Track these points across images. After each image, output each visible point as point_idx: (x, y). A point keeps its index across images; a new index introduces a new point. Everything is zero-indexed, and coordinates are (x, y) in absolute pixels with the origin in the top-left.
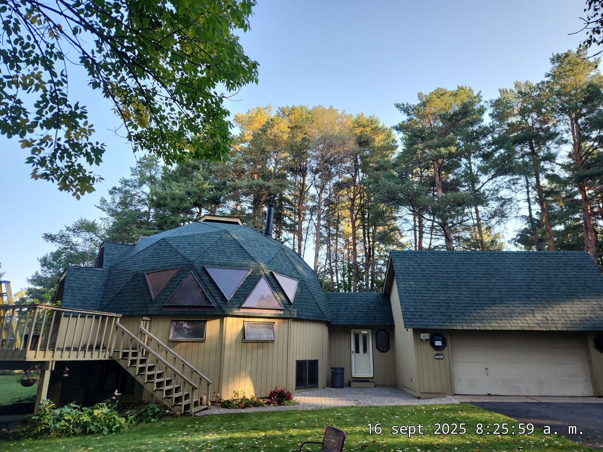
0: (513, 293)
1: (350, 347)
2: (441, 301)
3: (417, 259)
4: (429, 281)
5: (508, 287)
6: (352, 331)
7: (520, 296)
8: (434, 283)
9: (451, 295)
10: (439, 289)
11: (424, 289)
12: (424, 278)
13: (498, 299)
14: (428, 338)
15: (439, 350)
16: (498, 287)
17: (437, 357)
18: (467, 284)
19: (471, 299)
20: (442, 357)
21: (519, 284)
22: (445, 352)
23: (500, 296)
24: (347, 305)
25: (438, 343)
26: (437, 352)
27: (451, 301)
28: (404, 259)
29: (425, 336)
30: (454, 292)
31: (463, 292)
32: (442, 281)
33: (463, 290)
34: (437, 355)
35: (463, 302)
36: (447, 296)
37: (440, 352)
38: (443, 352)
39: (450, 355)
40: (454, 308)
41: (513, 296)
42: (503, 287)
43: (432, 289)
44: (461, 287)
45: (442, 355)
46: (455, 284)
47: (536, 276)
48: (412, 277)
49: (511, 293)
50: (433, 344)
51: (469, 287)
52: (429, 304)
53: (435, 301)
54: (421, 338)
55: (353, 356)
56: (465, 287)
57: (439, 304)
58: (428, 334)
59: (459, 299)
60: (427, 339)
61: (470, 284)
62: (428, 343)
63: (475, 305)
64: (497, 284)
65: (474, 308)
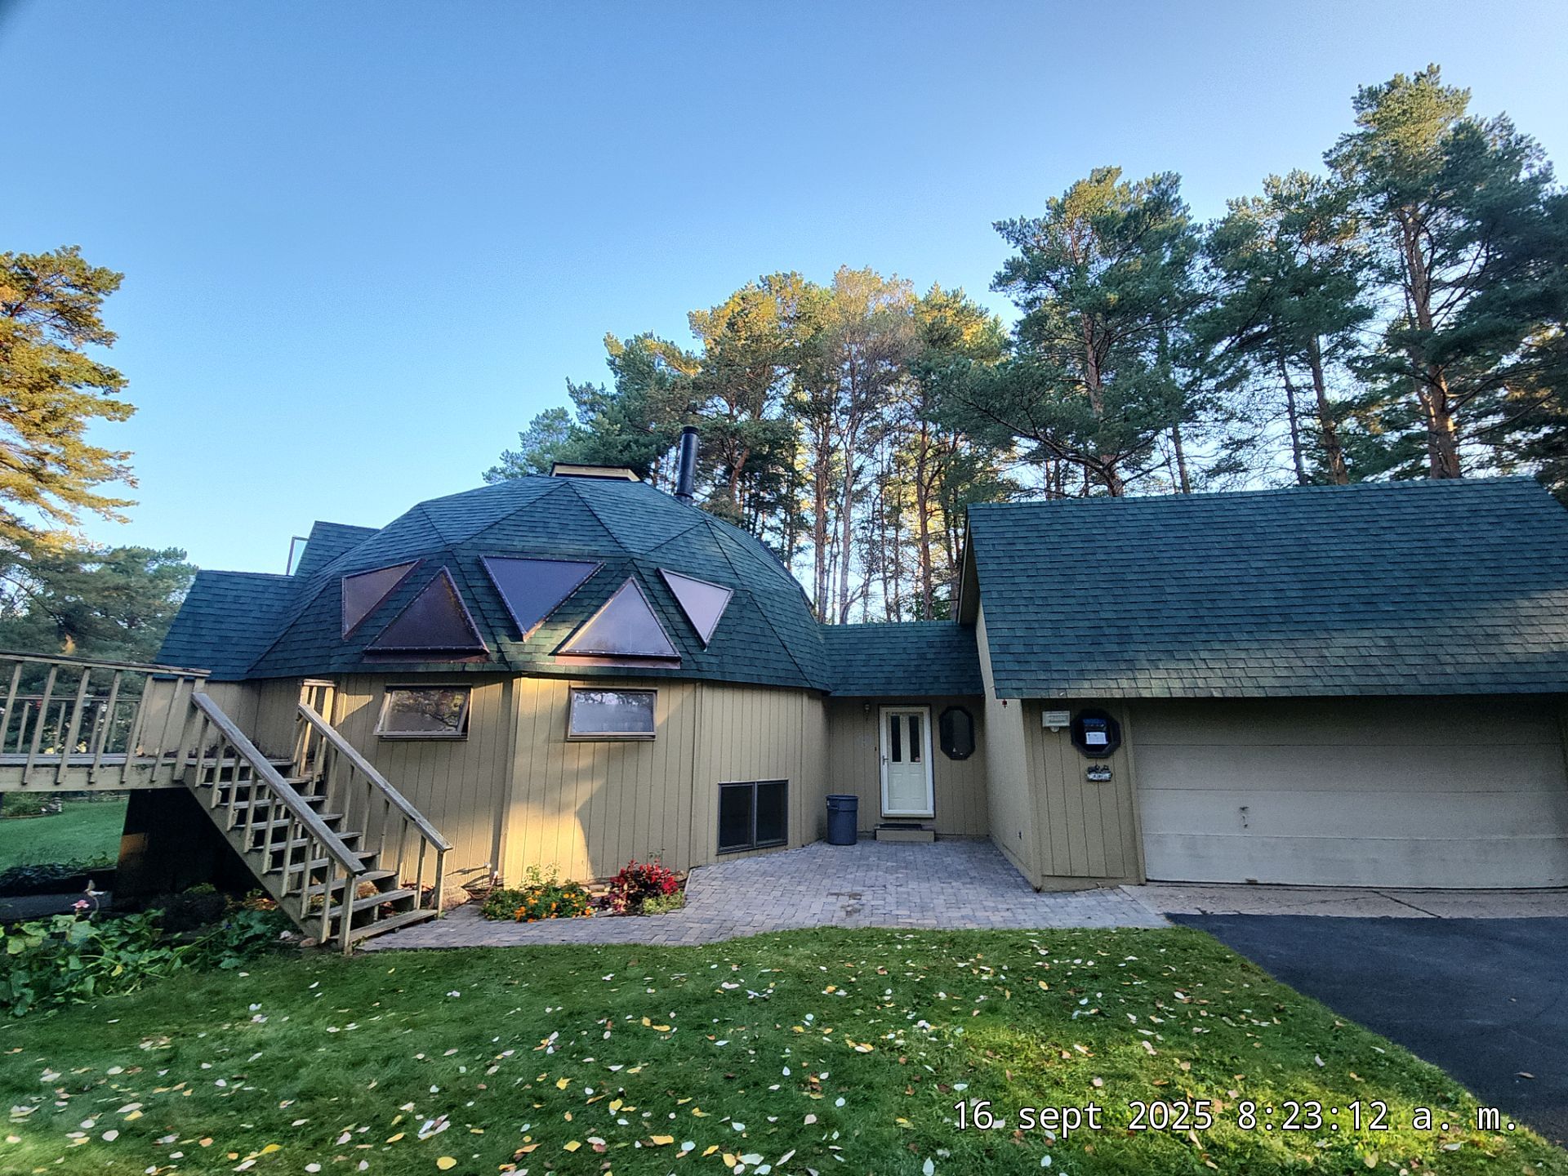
0: (1322, 593)
1: (878, 749)
2: (1103, 623)
3: (1036, 522)
4: (1069, 572)
5: (1304, 578)
6: (883, 710)
7: (1346, 600)
8: (1084, 578)
9: (1132, 607)
10: (1098, 592)
11: (1054, 593)
12: (1056, 565)
13: (1274, 611)
14: (1067, 724)
15: (1096, 758)
16: (1271, 579)
17: (1091, 776)
18: (1177, 575)
19: (1192, 613)
20: (1107, 775)
21: (1334, 569)
22: (1116, 762)
23: (1281, 603)
24: (871, 651)
25: (1096, 738)
26: (1092, 763)
27: (1133, 623)
28: (1002, 523)
29: (1058, 719)
30: (1141, 599)
31: (1169, 598)
32: (1108, 570)
33: (1168, 590)
34: (1091, 770)
35: (1171, 622)
36: (1121, 608)
37: (1101, 764)
38: (1108, 762)
39: (1132, 771)
40: (1141, 638)
41: (1319, 601)
42: (1286, 578)
43: (1078, 593)
44: (1161, 583)
45: (1106, 769)
46: (1146, 576)
47: (1387, 546)
48: (1022, 566)
49: (1314, 593)
50: (1079, 740)
51: (1186, 582)
52: (1068, 632)
53: (1087, 624)
54: (1046, 724)
55: (884, 768)
56: (1174, 582)
57: (1098, 632)
58: (1067, 713)
59: (1155, 614)
60: (1061, 728)
61: (1187, 574)
62: (1067, 739)
63: (1204, 629)
64: (1269, 571)
65: (1203, 637)
